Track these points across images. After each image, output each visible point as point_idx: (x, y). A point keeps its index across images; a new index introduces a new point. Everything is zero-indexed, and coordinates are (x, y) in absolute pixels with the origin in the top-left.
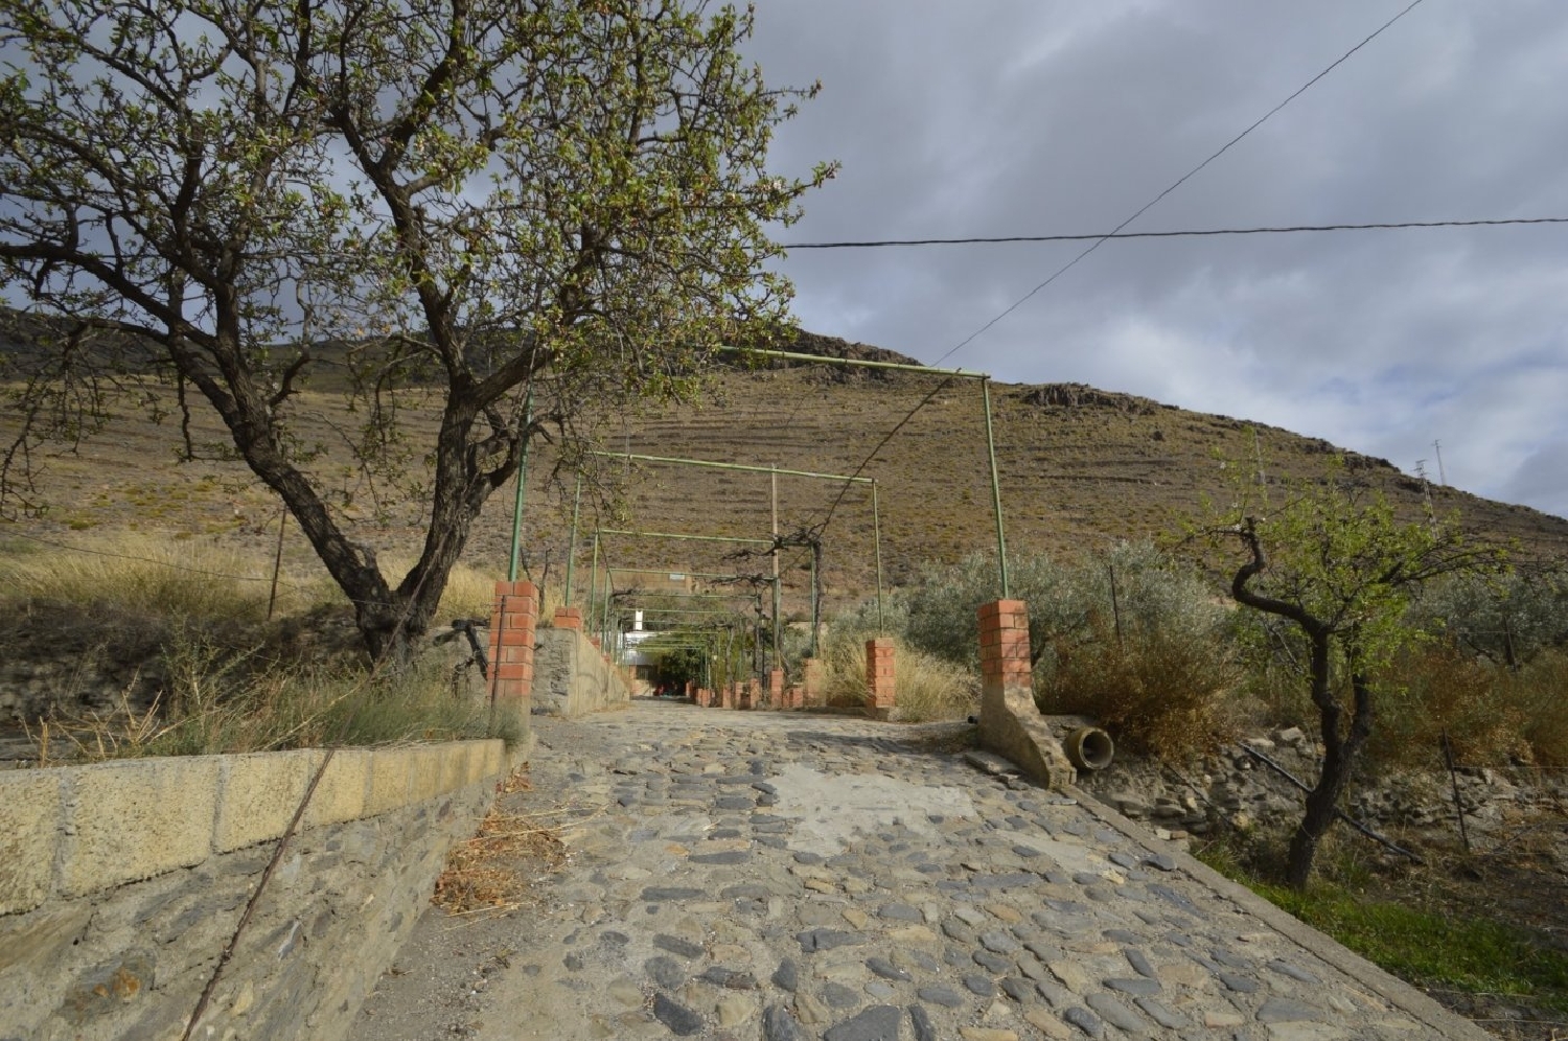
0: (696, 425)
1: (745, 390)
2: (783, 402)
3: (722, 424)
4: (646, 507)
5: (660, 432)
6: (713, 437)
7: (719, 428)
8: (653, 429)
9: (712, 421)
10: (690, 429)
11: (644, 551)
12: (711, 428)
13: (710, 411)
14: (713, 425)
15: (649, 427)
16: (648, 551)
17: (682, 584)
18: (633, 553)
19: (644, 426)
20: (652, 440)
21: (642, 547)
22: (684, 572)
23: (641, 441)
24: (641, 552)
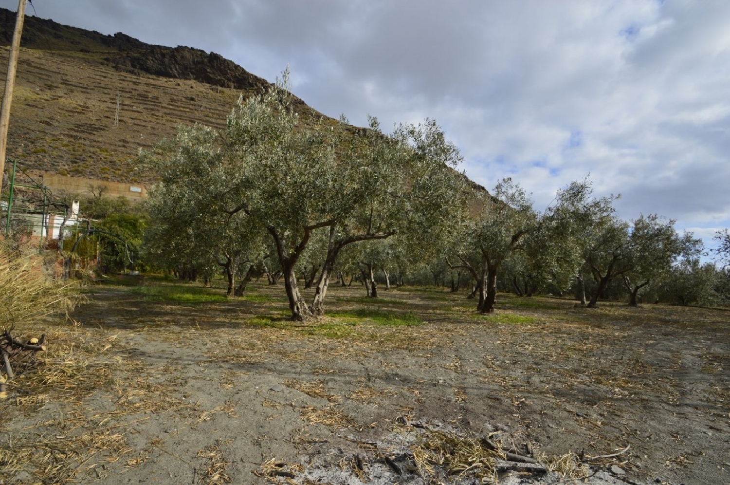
0: (171, 107)
1: (205, 94)
2: (228, 106)
3: (188, 110)
4: (124, 146)
5: (145, 106)
6: (181, 116)
7: (185, 112)
8: (141, 103)
9: (181, 107)
10: (166, 108)
11: (117, 172)
12: (180, 111)
13: (181, 101)
14: (182, 109)
15: (138, 101)
16: (120, 172)
17: (138, 195)
18: (108, 172)
19: (135, 100)
20: (139, 110)
21: (116, 170)
22: (143, 187)
23: (131, 109)
24: (114, 173)
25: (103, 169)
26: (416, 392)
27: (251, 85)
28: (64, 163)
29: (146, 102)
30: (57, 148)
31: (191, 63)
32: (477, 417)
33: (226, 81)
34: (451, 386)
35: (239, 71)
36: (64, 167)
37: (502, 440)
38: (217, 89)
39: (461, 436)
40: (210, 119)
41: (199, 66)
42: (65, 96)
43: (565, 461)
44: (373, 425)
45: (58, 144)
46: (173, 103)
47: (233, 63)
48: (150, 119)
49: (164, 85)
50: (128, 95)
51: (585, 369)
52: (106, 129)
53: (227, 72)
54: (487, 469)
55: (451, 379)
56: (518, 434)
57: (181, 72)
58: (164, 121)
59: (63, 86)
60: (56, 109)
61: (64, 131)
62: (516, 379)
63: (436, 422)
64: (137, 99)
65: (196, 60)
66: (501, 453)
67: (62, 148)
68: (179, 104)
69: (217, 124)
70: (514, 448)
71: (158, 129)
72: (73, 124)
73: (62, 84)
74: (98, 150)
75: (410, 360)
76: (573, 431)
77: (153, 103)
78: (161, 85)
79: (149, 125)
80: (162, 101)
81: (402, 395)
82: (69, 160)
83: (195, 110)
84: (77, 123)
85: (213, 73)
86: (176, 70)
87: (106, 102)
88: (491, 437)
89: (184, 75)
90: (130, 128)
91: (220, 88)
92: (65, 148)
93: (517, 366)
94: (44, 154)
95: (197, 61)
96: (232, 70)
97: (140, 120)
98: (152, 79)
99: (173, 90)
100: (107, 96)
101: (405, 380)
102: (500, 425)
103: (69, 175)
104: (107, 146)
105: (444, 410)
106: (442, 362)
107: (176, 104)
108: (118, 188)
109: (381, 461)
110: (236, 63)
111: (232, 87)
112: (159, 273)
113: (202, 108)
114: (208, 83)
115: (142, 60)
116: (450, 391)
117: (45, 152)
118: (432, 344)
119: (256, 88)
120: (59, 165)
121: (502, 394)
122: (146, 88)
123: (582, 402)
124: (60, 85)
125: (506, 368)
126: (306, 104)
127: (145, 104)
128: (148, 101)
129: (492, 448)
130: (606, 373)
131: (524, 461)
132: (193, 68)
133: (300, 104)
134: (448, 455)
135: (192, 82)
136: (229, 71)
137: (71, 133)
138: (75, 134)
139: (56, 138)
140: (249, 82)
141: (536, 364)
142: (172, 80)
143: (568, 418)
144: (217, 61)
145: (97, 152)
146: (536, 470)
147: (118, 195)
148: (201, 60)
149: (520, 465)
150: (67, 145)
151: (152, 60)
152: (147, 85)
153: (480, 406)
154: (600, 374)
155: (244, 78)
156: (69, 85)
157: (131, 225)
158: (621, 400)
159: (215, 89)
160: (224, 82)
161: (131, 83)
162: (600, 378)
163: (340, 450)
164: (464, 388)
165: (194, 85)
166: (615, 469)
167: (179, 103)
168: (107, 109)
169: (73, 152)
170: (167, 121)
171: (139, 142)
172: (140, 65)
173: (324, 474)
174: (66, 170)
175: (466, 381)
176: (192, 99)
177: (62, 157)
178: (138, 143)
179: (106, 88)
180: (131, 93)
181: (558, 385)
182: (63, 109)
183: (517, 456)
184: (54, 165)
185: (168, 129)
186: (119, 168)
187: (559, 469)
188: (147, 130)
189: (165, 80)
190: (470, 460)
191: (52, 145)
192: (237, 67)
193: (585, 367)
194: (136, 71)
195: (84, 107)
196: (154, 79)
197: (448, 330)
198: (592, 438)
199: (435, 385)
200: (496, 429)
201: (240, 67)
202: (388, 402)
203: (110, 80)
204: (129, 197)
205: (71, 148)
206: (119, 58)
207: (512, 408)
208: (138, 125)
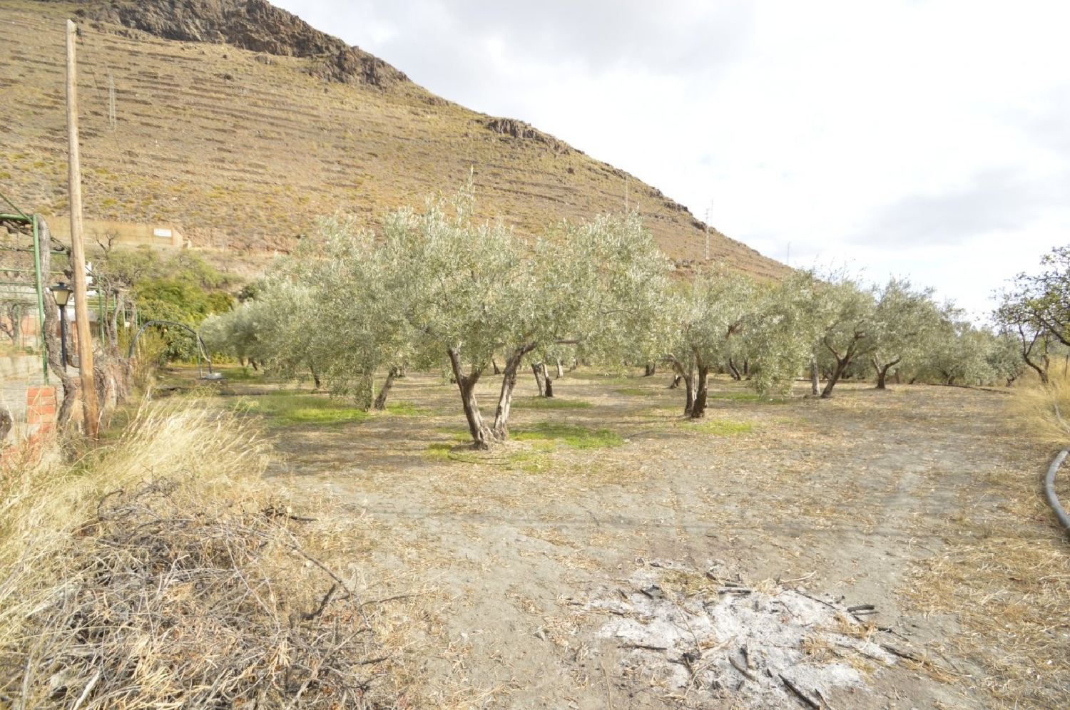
1: (247, 68)
2: (286, 86)
3: (223, 96)
4: (133, 162)
5: (155, 92)
6: (214, 106)
7: (219, 99)
8: (147, 87)
9: (212, 91)
10: (188, 94)
11: (129, 205)
12: (211, 98)
13: (211, 81)
14: (214, 95)
15: (142, 84)
16: (133, 206)
17: (168, 241)
18: (115, 206)
19: (137, 83)
20: (145, 98)
21: (126, 202)
22: (174, 230)
23: (132, 97)
24: (124, 206)
25: (106, 202)
26: (644, 534)
27: (320, 50)
28: (43, 195)
29: (154, 86)
30: (28, 170)
31: (220, 15)
32: (699, 555)
33: (279, 44)
34: (673, 526)
35: (299, 25)
36: (43, 201)
37: (720, 573)
38: (266, 58)
39: (689, 571)
40: (261, 111)
41: (233, 20)
42: (21, 78)
43: (764, 584)
44: (619, 567)
45: (27, 164)
46: (198, 86)
47: (287, 13)
48: (166, 114)
49: (179, 55)
50: (124, 74)
51: (796, 498)
52: (99, 134)
53: (280, 30)
54: (711, 592)
55: (671, 518)
56: (733, 567)
57: (203, 30)
58: (188, 117)
59: (16, 62)
60: (11, 102)
61: (32, 140)
62: (730, 514)
63: (668, 561)
64: (139, 80)
65: (226, 10)
66: (721, 582)
67: (35, 170)
68: (208, 86)
69: (271, 117)
70: (729, 578)
71: (181, 130)
72: (44, 128)
73: (13, 58)
74: (93, 171)
75: (627, 498)
76: (775, 562)
77: (166, 87)
78: (174, 54)
79: (166, 125)
80: (180, 83)
81: (633, 539)
82: (50, 189)
83: (235, 95)
84: (50, 125)
85: (257, 32)
86: (197, 28)
87: (90, 87)
88: (712, 571)
89: (210, 36)
90: (137, 131)
91: (270, 56)
92: (39, 170)
93: (732, 497)
94: (8, 182)
95: (228, 12)
96: (287, 26)
97: (149, 116)
98: (159, 44)
99: (195, 63)
100: (91, 76)
101: (630, 523)
102: (718, 560)
103: (54, 214)
104: (106, 163)
105: (671, 549)
106: (658, 499)
107: (204, 87)
108: (135, 231)
109: (637, 592)
110: (294, 13)
111: (290, 54)
112: (223, 363)
113: (245, 92)
114: (251, 49)
115: (138, 12)
116: (673, 531)
117: (10, 178)
118: (643, 475)
119: (329, 54)
120: (35, 199)
121: (718, 531)
122: (151, 61)
123: (787, 535)
124: (10, 62)
125: (722, 503)
126: (409, 80)
127: (154, 88)
128: (158, 83)
129: (715, 579)
130: (815, 503)
131: (736, 586)
132: (224, 25)
133: (401, 79)
134: (684, 585)
135: (224, 48)
136: (282, 27)
137: (45, 145)
138: (51, 145)
139: (21, 154)
140: (316, 45)
141: (751, 495)
142: (190, 44)
143: (772, 551)
144: (261, 12)
145: (92, 174)
146: (744, 591)
147: (137, 244)
148: (235, 10)
149: (733, 589)
150: (42, 165)
151: (156, 13)
152: (153, 55)
153: (700, 544)
154: (810, 504)
155: (308, 40)
156: (23, 59)
157: (174, 294)
158: (823, 531)
159: (262, 57)
160: (276, 46)
161: (126, 53)
162: (809, 508)
163: (604, 587)
164: (684, 528)
165: (228, 54)
166: (800, 589)
167: (208, 84)
168: (94, 100)
169: (53, 176)
170: (193, 116)
171: (154, 153)
172: (137, 21)
173: (602, 602)
174: (49, 206)
175: (685, 519)
176: (228, 77)
177: (37, 184)
178: (152, 156)
179: (85, 64)
180: (129, 70)
181: (769, 519)
182: (21, 103)
183: (731, 583)
184: (27, 198)
185: (196, 129)
186: (130, 198)
187: (760, 590)
188: (163, 132)
189: (181, 45)
190: (700, 587)
191: (17, 165)
192: (294, 19)
193: (797, 496)
194: (130, 31)
195: (55, 97)
196: (161, 45)
197: (655, 452)
198: (789, 566)
199: (658, 526)
200: (715, 564)
201: (300, 20)
202: (623, 546)
203: (90, 48)
204: (155, 246)
205: (49, 168)
206: (101, 10)
207: (727, 544)
208: (147, 124)
